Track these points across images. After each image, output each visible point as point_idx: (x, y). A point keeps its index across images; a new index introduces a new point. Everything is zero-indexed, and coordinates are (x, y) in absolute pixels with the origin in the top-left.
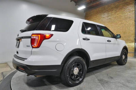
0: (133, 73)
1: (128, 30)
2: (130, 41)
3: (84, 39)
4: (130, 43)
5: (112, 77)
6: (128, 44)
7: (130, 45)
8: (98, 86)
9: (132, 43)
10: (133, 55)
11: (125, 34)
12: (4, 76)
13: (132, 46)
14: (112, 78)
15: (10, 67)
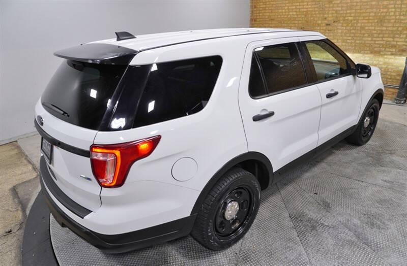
0: (385, 181)
1: (395, 12)
2: (394, 50)
3: (257, 118)
4: (392, 54)
5: (328, 201)
6: (387, 60)
7: (391, 61)
8: (290, 244)
9: (401, 55)
10: (393, 94)
11: (382, 26)
12: (23, 205)
13: (397, 67)
14: (327, 206)
15: (30, 162)
